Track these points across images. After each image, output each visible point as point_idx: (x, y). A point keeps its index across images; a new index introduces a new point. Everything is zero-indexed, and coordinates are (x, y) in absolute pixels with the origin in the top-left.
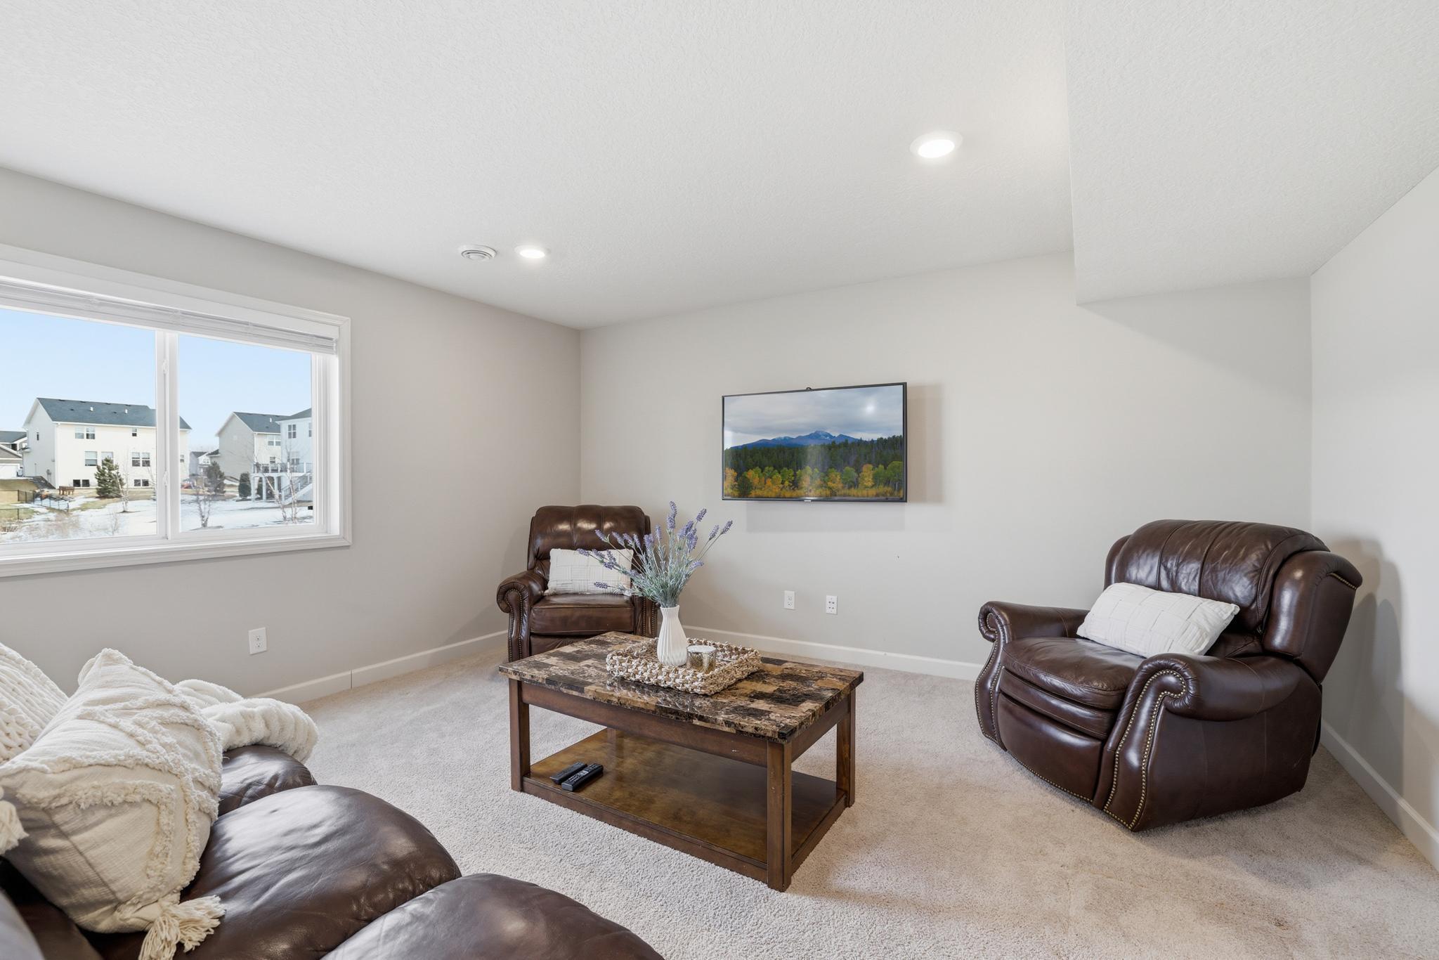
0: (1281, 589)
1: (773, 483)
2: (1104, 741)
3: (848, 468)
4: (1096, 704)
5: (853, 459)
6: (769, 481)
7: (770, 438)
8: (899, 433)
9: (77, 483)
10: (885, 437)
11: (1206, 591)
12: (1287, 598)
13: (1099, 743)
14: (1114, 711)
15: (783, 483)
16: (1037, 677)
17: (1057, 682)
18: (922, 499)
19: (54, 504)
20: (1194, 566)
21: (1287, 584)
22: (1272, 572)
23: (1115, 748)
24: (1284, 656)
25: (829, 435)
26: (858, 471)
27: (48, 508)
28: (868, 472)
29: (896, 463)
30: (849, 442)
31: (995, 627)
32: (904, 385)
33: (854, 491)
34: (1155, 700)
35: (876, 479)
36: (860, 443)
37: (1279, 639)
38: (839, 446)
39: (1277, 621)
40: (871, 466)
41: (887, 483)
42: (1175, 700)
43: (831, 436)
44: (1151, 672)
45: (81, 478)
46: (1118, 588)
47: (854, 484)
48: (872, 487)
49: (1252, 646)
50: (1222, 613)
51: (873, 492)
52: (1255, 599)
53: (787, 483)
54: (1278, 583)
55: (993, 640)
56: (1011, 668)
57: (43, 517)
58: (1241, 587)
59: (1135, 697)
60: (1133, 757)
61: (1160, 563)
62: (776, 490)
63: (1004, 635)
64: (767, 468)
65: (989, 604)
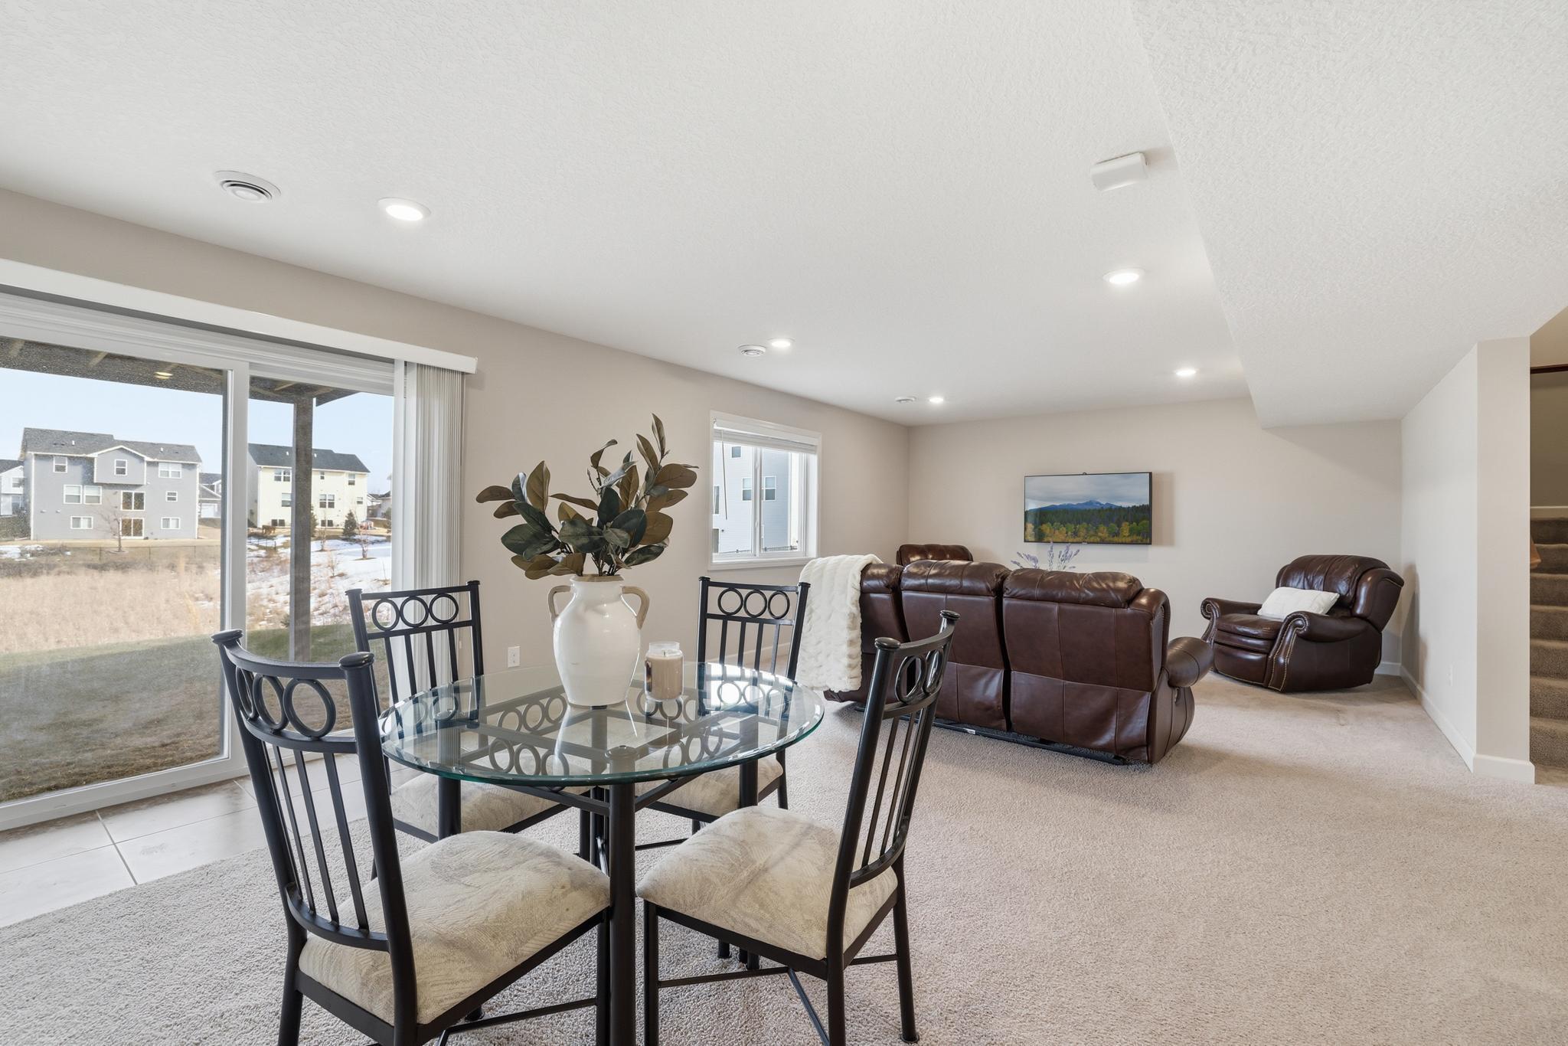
0: (1361, 586)
1: (1060, 533)
2: (1268, 654)
3: (1112, 524)
4: (1265, 637)
5: (1115, 519)
6: (1057, 532)
7: (1058, 504)
8: (1147, 503)
9: (274, 522)
10: (1138, 505)
11: (1327, 588)
12: (1363, 591)
13: (1265, 656)
14: (1273, 640)
15: (1067, 533)
16: (1234, 628)
17: (1247, 630)
18: (1160, 543)
19: (263, 543)
20: (1321, 578)
21: (1364, 584)
22: (1357, 578)
23: (1273, 657)
24: (1361, 617)
25: (1098, 503)
26: (1119, 526)
27: (257, 545)
28: (1126, 527)
29: (1145, 521)
30: (1113, 507)
31: (1211, 611)
32: (1151, 474)
33: (1116, 539)
34: (1292, 632)
35: (1132, 532)
36: (1120, 508)
37: (1358, 611)
38: (1106, 510)
39: (1359, 601)
40: (1127, 523)
41: (1138, 534)
42: (1301, 630)
43: (1101, 504)
44: (1290, 620)
45: (278, 518)
46: (1282, 589)
47: (1117, 534)
48: (1129, 536)
49: (1346, 613)
50: (1331, 598)
51: (1129, 540)
52: (1348, 592)
53: (1070, 533)
54: (1359, 584)
55: (1209, 619)
56: (1221, 628)
57: (256, 553)
58: (1343, 587)
59: (1283, 634)
60: (1282, 661)
61: (1305, 577)
62: (1062, 538)
63: (1216, 613)
64: (1055, 524)
65: (1207, 599)
